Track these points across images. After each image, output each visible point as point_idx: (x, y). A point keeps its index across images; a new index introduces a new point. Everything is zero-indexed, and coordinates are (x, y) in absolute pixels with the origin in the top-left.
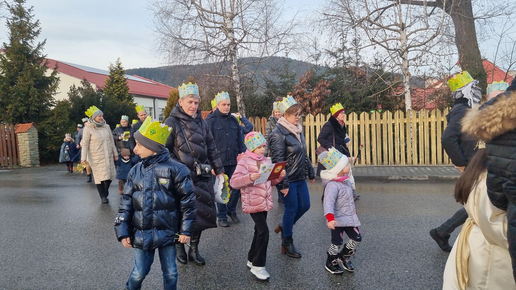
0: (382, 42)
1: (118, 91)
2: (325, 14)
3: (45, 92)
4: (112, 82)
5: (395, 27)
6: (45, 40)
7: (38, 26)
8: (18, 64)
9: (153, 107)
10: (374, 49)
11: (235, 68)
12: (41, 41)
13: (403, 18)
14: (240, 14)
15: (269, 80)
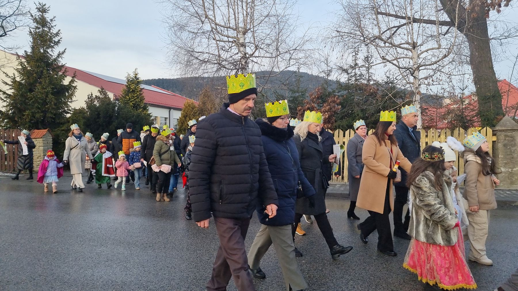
0: (394, 60)
1: (133, 101)
2: (337, 31)
3: (62, 100)
4: (129, 91)
5: (406, 46)
6: (65, 49)
7: (58, 36)
8: (37, 71)
9: (168, 117)
12: (62, 50)
14: (252, 30)
15: (280, 94)
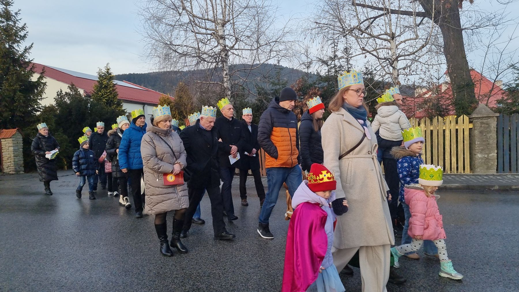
0: (373, 51)
1: (106, 97)
2: (316, 23)
3: (30, 97)
4: (101, 87)
5: (385, 37)
6: (32, 44)
7: (24, 30)
10: (365, 58)
11: (226, 74)
12: (28, 45)
13: (393, 28)
14: (232, 21)
15: (261, 87)
